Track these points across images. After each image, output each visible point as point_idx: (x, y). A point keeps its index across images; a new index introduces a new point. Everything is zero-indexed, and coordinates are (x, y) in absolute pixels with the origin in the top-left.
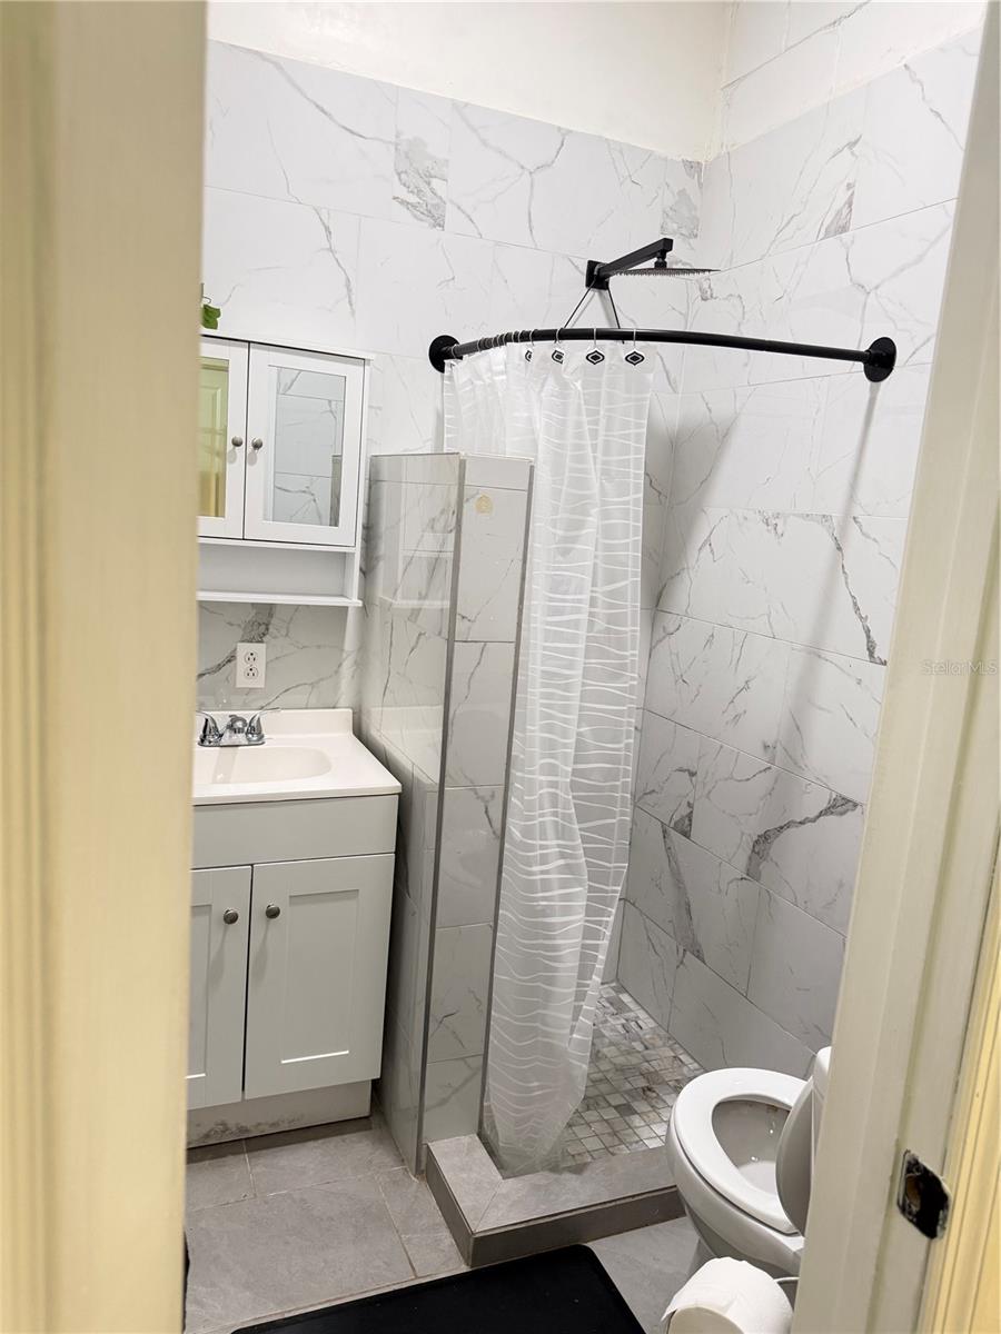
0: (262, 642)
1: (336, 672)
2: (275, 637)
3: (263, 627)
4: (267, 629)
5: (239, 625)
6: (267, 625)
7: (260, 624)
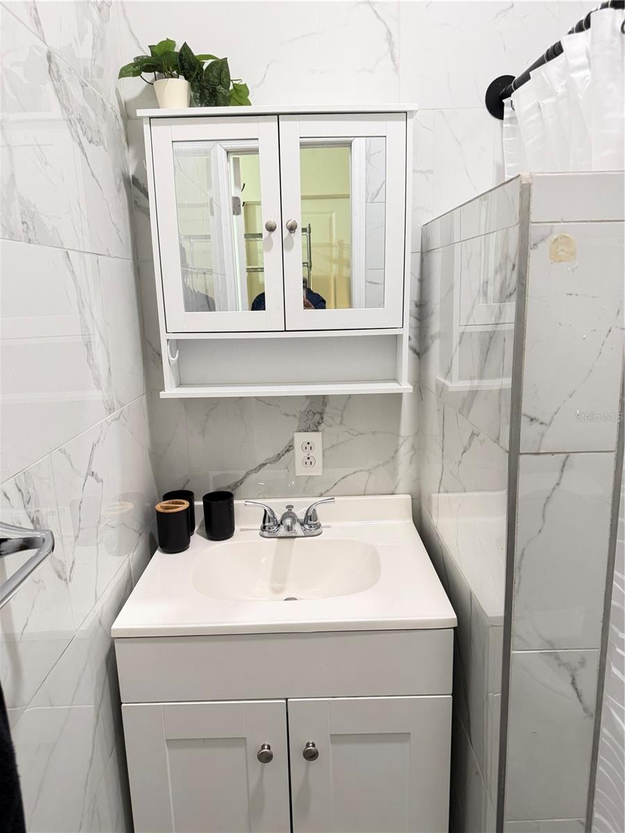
0: (317, 431)
1: (393, 458)
2: (330, 426)
3: (317, 417)
4: (322, 418)
5: (295, 416)
6: (321, 414)
7: (314, 414)
